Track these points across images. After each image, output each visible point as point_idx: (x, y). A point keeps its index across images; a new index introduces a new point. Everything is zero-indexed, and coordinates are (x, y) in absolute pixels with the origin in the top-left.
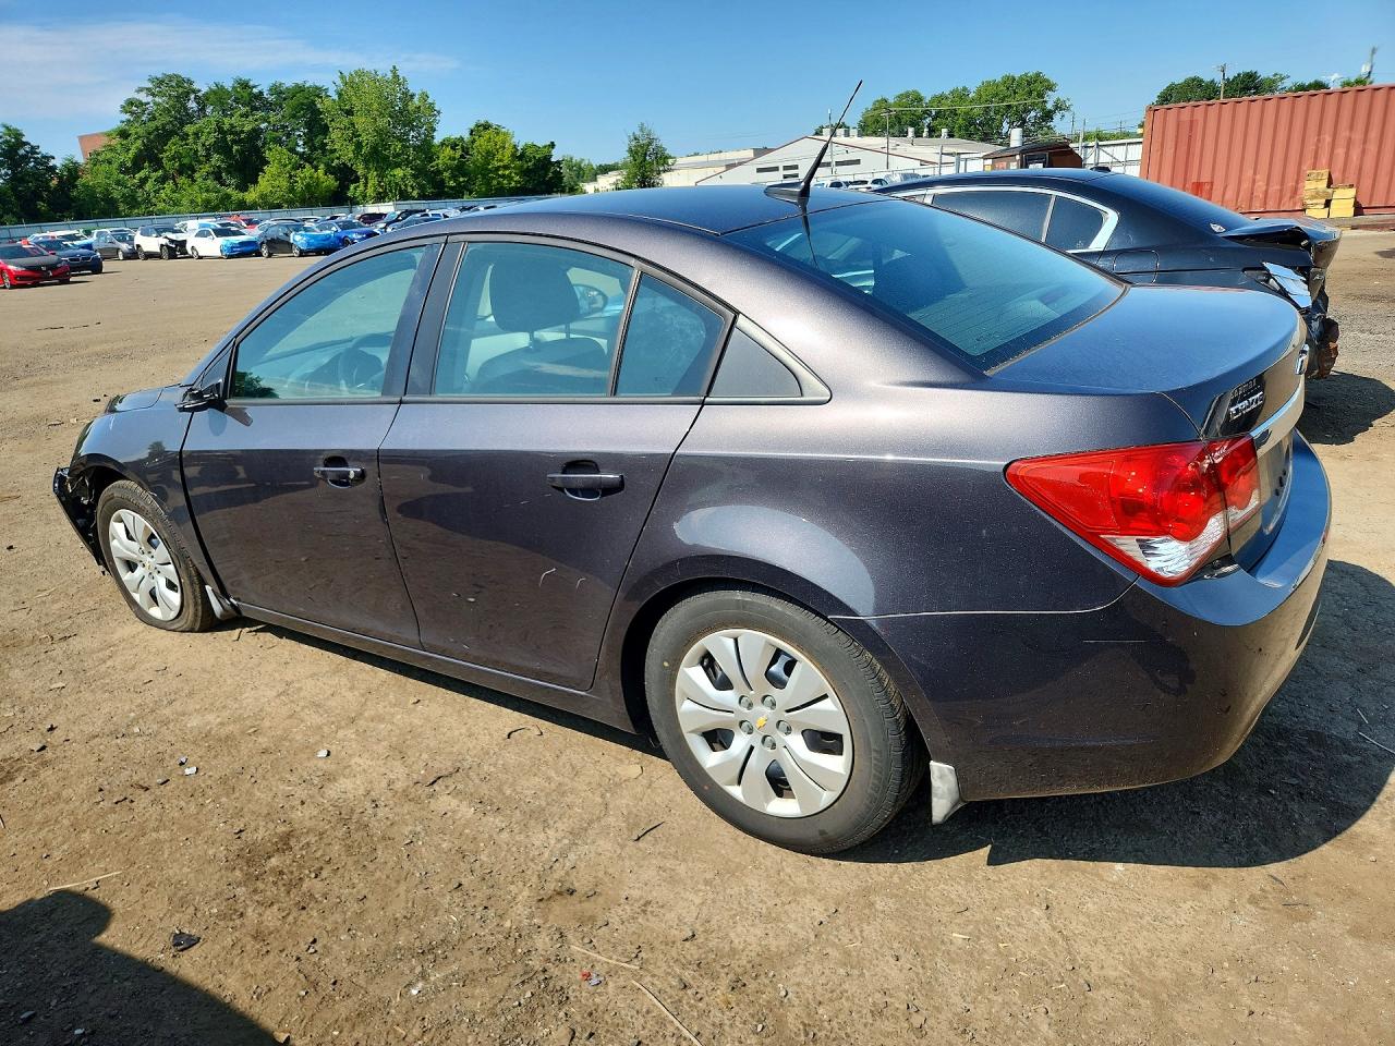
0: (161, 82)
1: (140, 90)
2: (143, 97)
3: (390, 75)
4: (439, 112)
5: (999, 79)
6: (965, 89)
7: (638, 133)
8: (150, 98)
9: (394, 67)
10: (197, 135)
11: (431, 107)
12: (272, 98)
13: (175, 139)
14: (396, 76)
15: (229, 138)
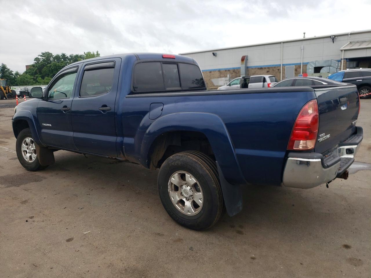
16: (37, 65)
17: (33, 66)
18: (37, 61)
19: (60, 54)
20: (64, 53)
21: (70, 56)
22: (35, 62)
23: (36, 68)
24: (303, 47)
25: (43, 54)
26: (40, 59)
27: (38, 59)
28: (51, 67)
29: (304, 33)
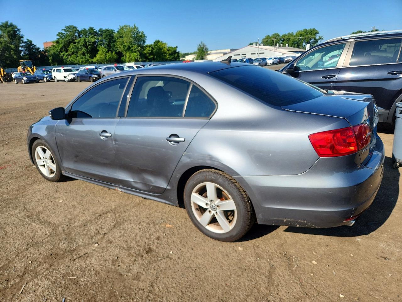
0: (68, 28)
1: (62, 30)
2: (63, 32)
3: (134, 27)
4: (146, 37)
5: (302, 30)
6: (292, 33)
7: (200, 44)
8: (65, 32)
9: (135, 24)
10: (79, 42)
11: (144, 36)
12: (99, 33)
13: (72, 44)
14: (135, 27)
15: (87, 44)
16: (63, 41)
17: (57, 42)
18: (60, 36)
19: (87, 29)
20: (92, 27)
21: (99, 30)
22: (58, 37)
23: (62, 45)
26: (64, 34)
27: (62, 34)
28: (80, 43)
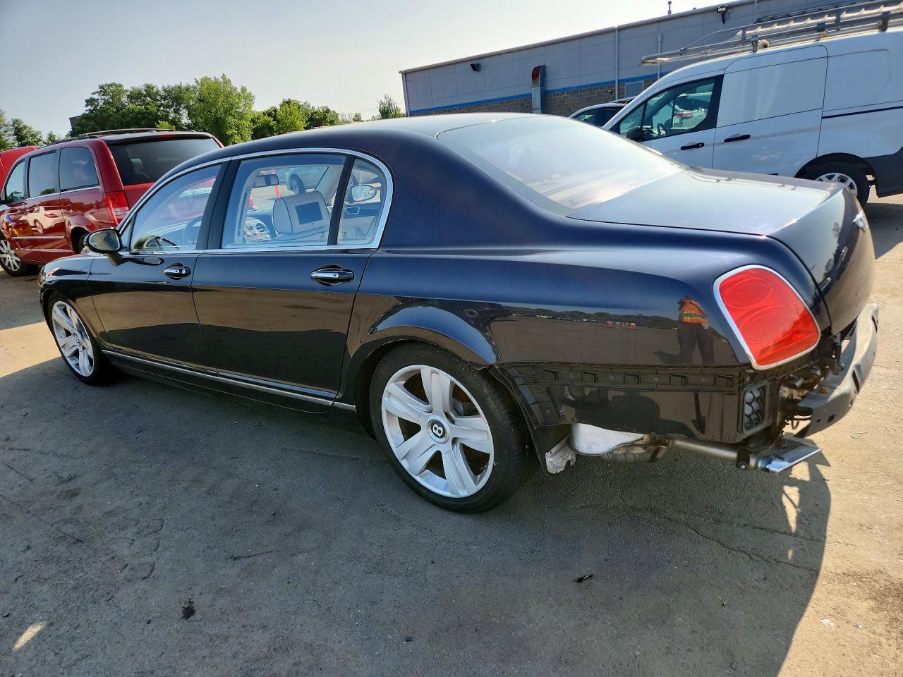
0: (105, 88)
1: (94, 93)
2: (96, 97)
3: (220, 79)
4: (254, 97)
8: (100, 97)
9: (223, 75)
11: (249, 95)
12: (164, 93)
14: (224, 79)
16: (94, 116)
18: (91, 106)
19: (141, 87)
20: (149, 82)
21: (163, 89)
22: (88, 108)
24: (662, 36)
25: (103, 90)
26: (99, 100)
27: (94, 100)
29: (670, 3)
